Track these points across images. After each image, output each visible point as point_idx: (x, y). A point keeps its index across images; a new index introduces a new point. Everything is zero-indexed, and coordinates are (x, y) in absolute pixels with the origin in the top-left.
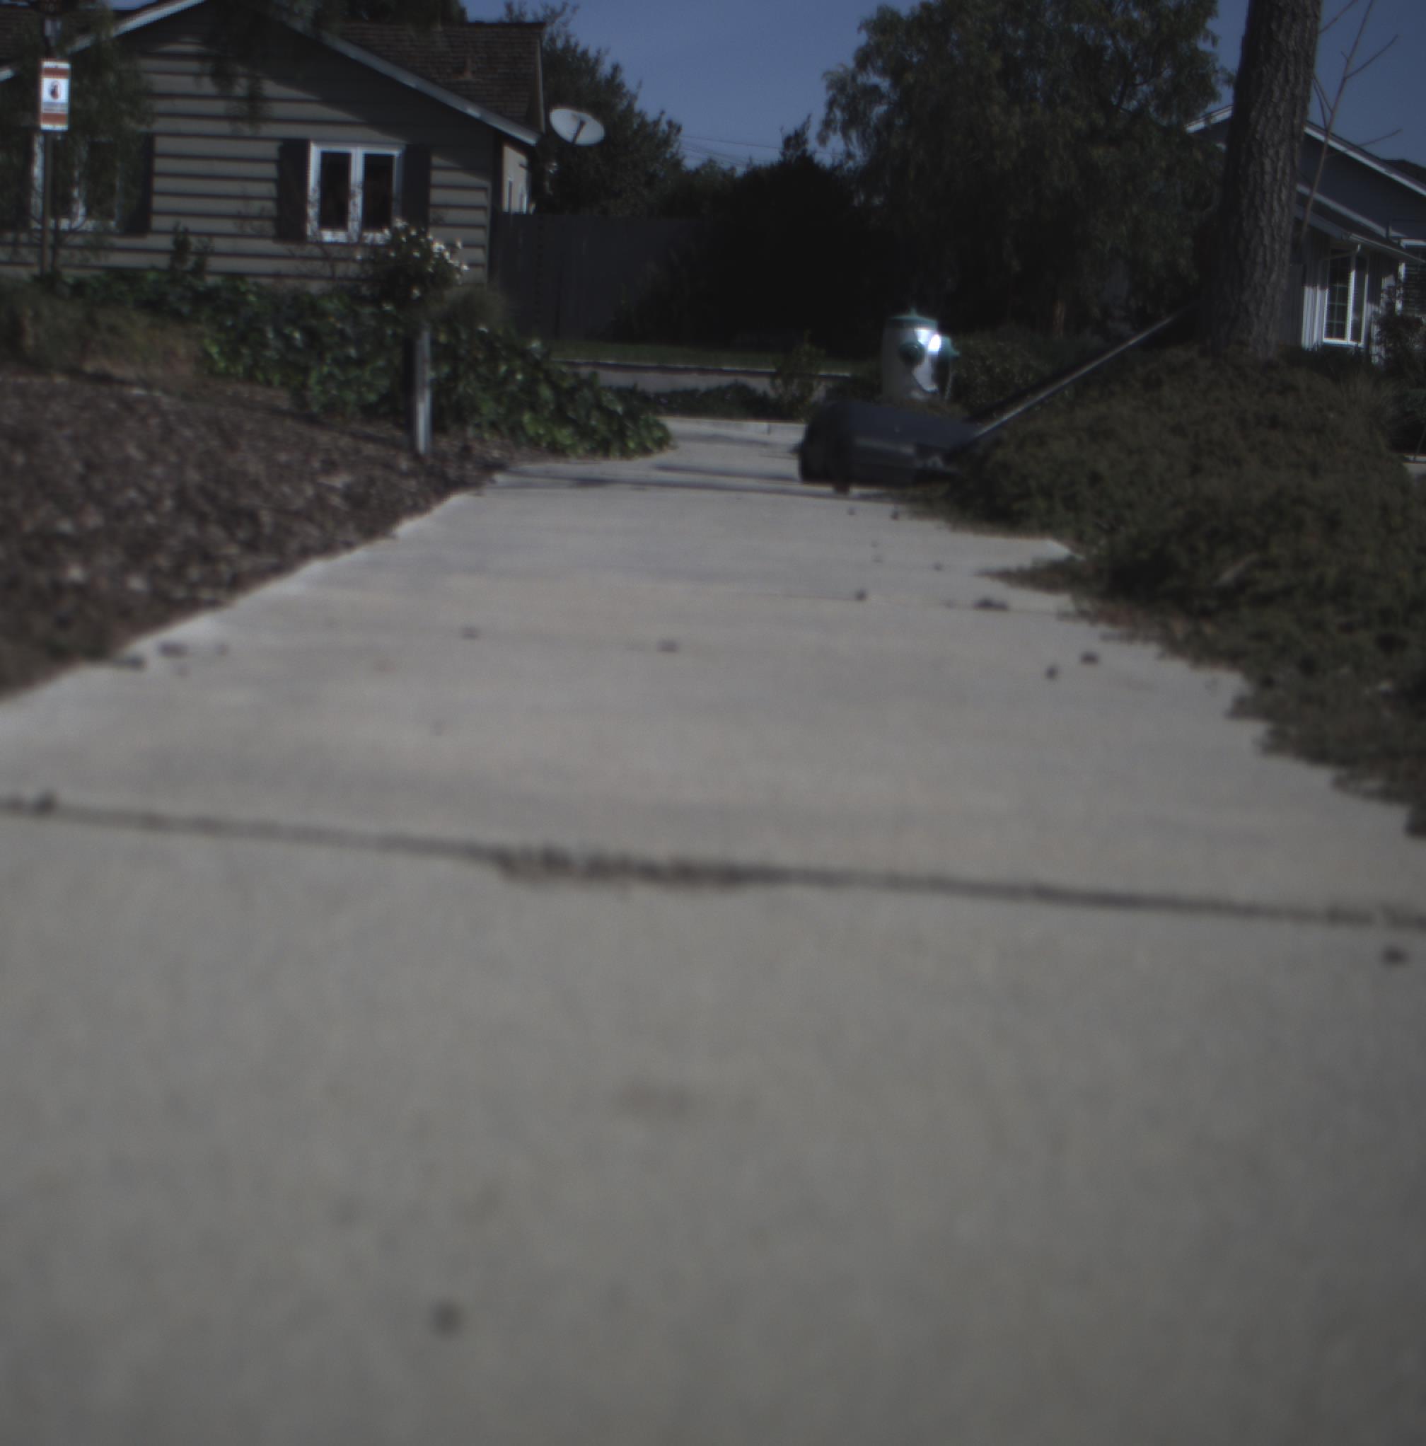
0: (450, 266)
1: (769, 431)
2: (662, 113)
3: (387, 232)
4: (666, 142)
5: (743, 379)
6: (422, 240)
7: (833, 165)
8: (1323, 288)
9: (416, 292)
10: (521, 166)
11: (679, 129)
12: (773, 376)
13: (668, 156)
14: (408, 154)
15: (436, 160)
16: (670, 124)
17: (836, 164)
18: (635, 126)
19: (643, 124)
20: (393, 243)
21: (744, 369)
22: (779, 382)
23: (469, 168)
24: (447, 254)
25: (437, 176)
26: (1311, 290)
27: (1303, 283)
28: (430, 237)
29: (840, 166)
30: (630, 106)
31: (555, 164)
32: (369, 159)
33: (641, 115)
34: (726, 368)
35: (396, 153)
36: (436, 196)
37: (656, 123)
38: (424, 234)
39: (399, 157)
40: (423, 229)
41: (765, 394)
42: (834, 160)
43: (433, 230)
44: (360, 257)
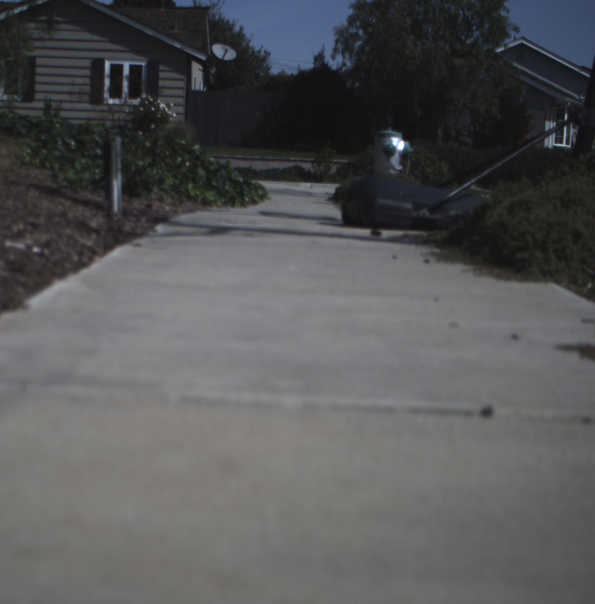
0: (168, 114)
1: (311, 187)
2: (262, 47)
3: (139, 99)
4: (264, 60)
5: (299, 164)
6: (156, 103)
7: (337, 68)
8: (553, 122)
9: (153, 126)
10: (200, 70)
11: (269, 54)
12: (312, 162)
13: (264, 66)
14: (149, 65)
15: (161, 67)
16: (265, 52)
17: (339, 67)
18: (250, 53)
19: (253, 52)
20: (142, 104)
21: (299, 159)
22: (315, 165)
23: (176, 71)
24: (167, 109)
25: (162, 75)
26: (548, 123)
27: (545, 120)
28: (159, 101)
29: (341, 68)
30: (248, 45)
31: (214, 69)
32: (131, 67)
33: (252, 48)
34: (292, 159)
35: (143, 64)
36: (161, 83)
37: (259, 52)
38: (156, 100)
39: (145, 66)
40: (156, 98)
41: (309, 170)
42: (338, 66)
43: (160, 98)
44: (127, 111)
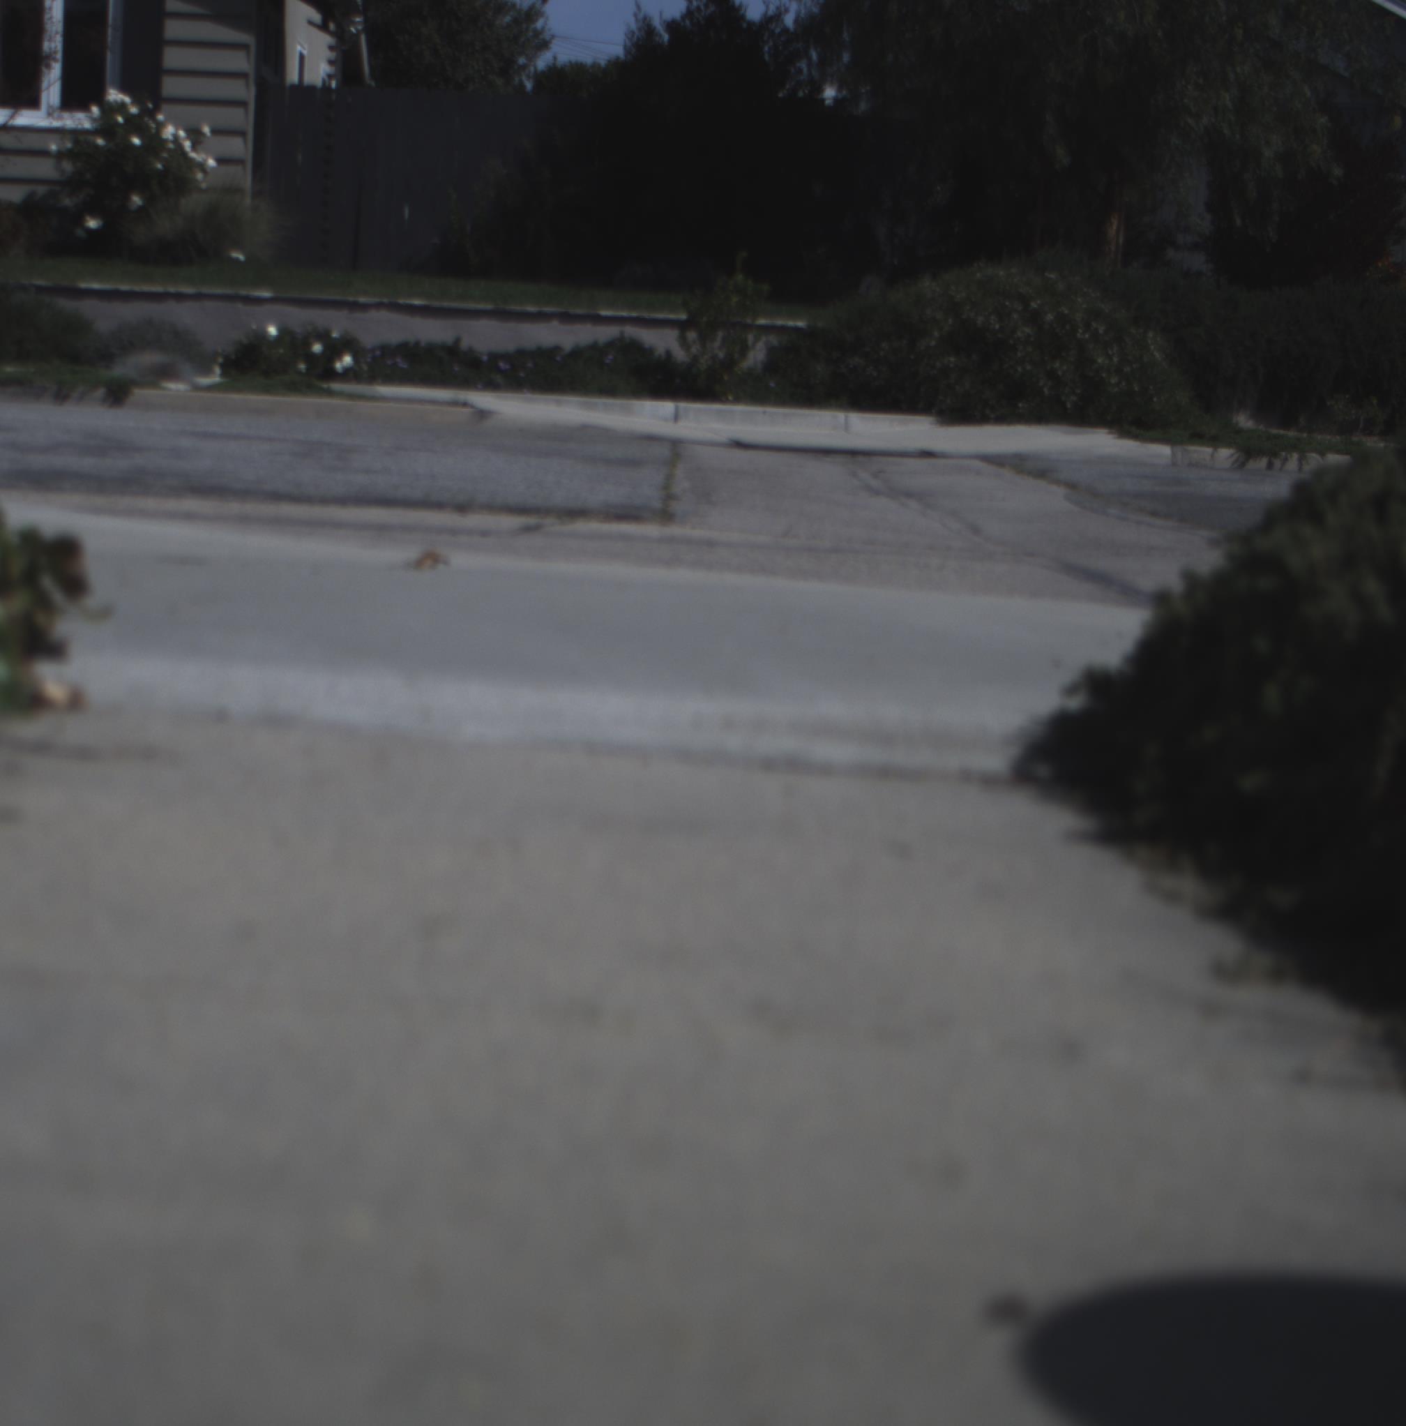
0: (191, 160)
1: (676, 418)
3: (95, 110)
5: (631, 331)
6: (148, 121)
9: (136, 200)
10: (311, 23)
12: (682, 326)
15: (173, 4)
20: (106, 128)
21: (634, 314)
22: (692, 335)
23: (219, 17)
24: (187, 145)
25: (173, 29)
28: (160, 117)
31: (358, 20)
34: (604, 313)
36: (172, 58)
38: (152, 114)
40: (150, 106)
41: (668, 354)
43: (165, 107)
44: (54, 147)
